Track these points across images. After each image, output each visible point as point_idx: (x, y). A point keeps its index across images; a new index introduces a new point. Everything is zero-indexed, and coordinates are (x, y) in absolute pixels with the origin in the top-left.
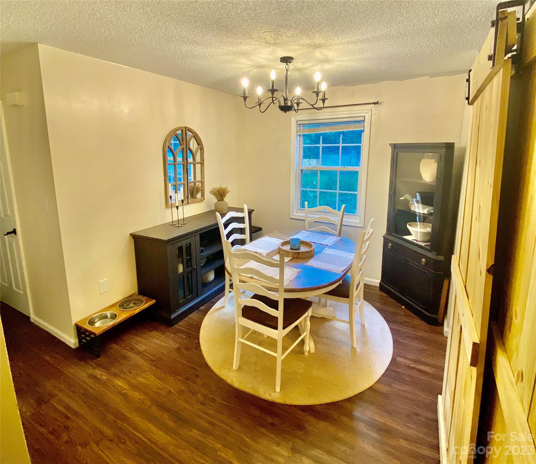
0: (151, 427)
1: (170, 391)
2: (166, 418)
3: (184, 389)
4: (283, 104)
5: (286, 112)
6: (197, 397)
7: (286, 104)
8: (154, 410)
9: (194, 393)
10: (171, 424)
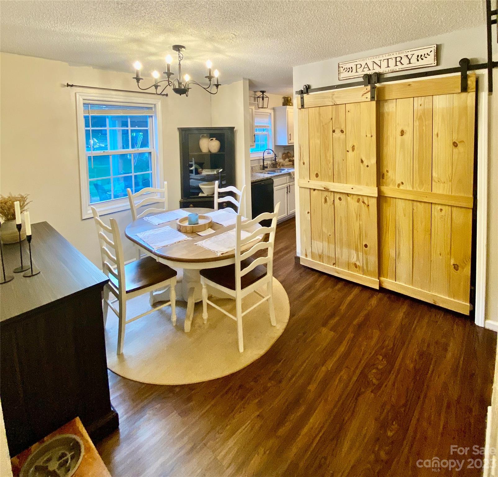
0: (305, 430)
1: (258, 416)
2: (294, 417)
3: (257, 400)
4: (177, 87)
5: (180, 95)
6: (271, 386)
7: (180, 87)
8: (282, 431)
9: (266, 389)
10: (303, 409)
